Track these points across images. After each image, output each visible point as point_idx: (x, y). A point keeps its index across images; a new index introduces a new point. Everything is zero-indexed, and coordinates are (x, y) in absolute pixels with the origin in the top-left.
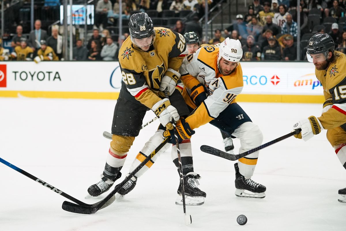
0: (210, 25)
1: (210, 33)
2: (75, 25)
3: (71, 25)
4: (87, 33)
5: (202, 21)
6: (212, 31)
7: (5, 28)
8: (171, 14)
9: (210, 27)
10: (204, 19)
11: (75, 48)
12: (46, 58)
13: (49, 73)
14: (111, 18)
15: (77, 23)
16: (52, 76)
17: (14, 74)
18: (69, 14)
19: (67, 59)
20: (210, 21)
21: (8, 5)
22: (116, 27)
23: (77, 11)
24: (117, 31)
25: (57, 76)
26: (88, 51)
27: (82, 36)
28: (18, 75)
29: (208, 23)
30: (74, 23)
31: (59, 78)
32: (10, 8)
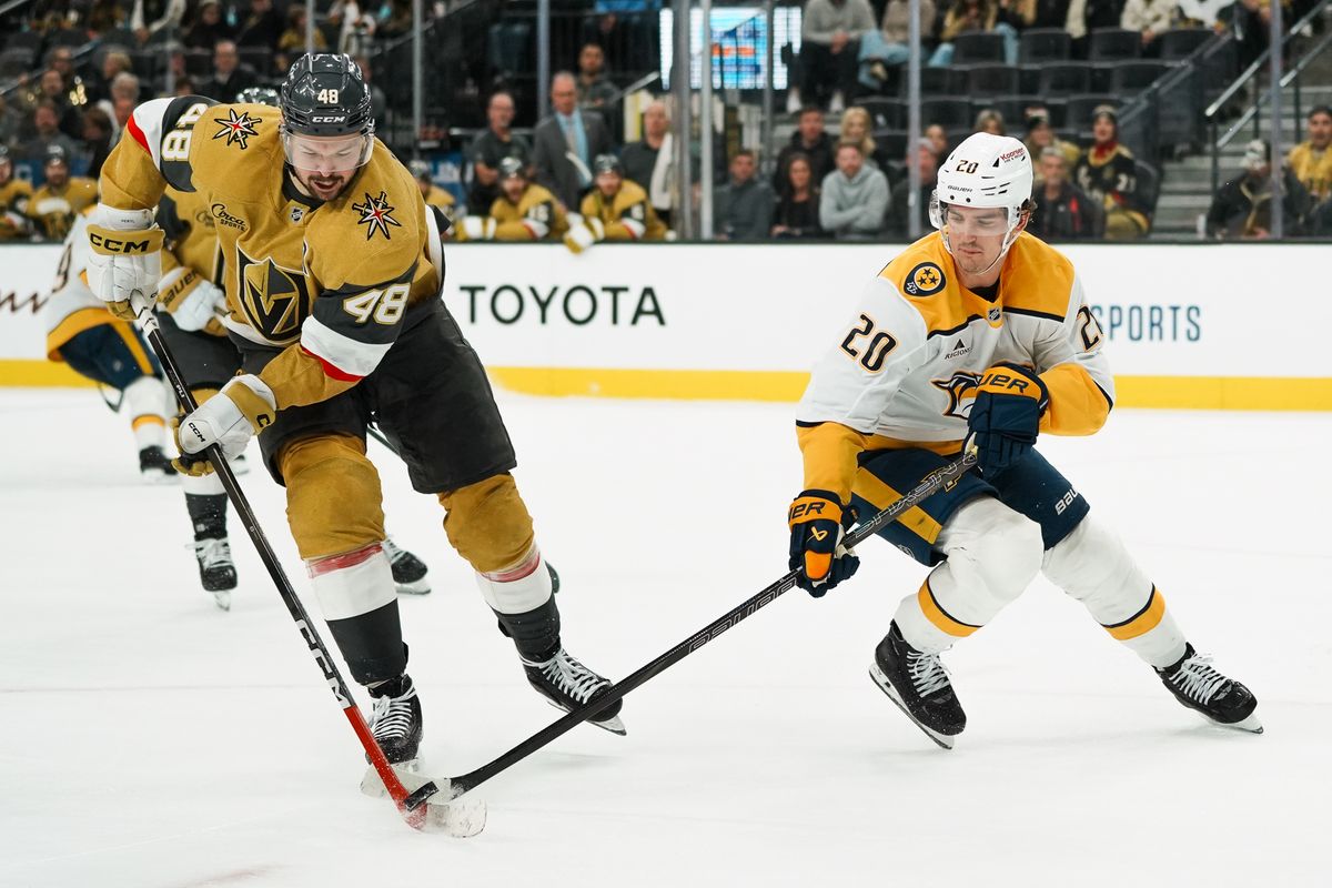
0: (1291, 90)
1: (1289, 124)
2: (720, 92)
3: (706, 93)
4: (774, 124)
5: (1256, 73)
6: (1298, 116)
7: (427, 104)
8: (1128, 44)
9: (1292, 99)
10: (1265, 67)
11: (726, 189)
12: (615, 228)
13: (615, 291)
14: (872, 62)
15: (730, 83)
16: (628, 304)
17: (467, 295)
18: (697, 44)
19: (689, 234)
20: (1292, 75)
21: (440, 9)
22: (897, 101)
23: (732, 34)
24: (899, 118)
25: (650, 306)
26: (778, 199)
27: (751, 139)
28: (483, 300)
29: (1284, 82)
30: (717, 83)
31: (657, 312)
32: (448, 18)
